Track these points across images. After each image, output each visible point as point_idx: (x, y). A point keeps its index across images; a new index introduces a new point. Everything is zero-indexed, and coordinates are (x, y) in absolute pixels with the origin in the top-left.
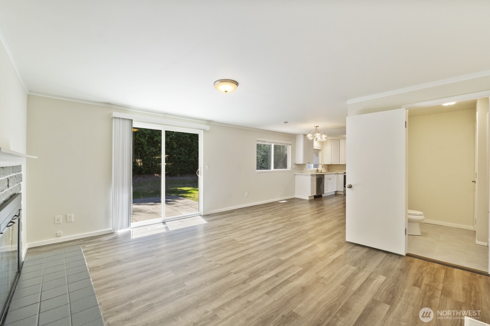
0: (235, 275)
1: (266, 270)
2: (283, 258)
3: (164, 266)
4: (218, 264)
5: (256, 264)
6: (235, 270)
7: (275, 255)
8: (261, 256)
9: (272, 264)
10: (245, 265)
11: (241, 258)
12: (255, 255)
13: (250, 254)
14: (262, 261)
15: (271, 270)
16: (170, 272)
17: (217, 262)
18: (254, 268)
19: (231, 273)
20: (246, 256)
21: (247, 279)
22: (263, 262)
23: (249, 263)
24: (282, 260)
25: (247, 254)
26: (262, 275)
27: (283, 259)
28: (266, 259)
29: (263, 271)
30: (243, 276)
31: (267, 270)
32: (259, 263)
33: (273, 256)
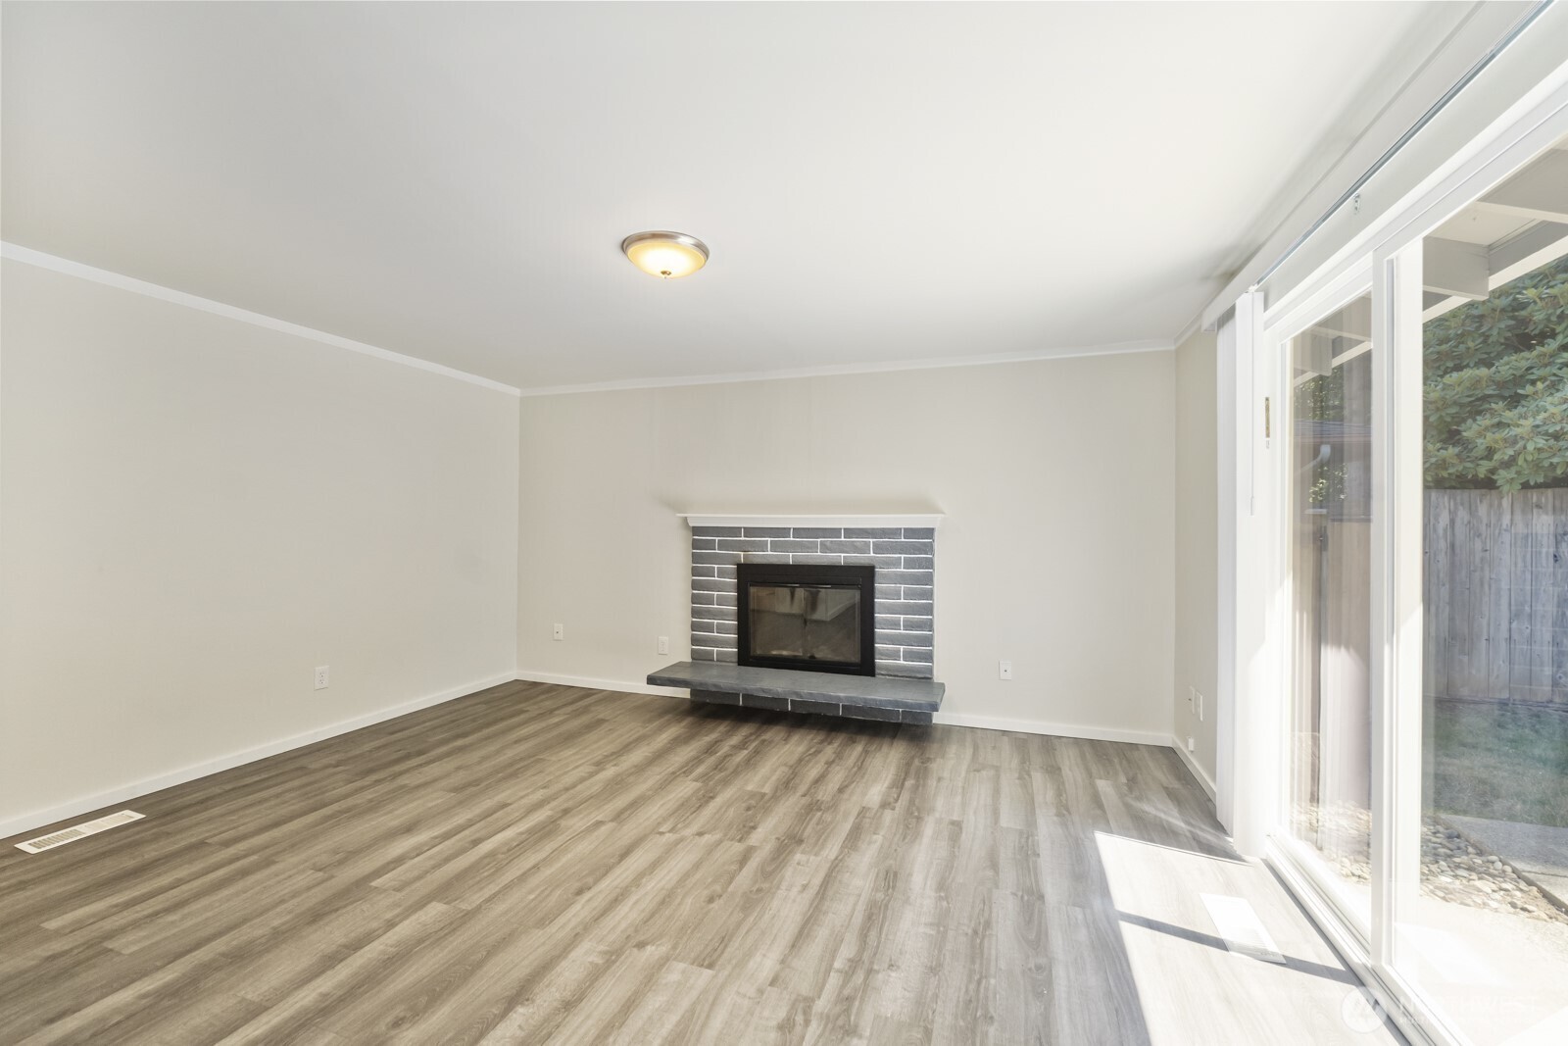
0: (599, 818)
1: (509, 850)
2: (435, 910)
3: (804, 795)
4: (669, 832)
5: (544, 859)
6: (604, 829)
7: (468, 916)
8: (532, 897)
9: (486, 874)
10: (583, 847)
11: (608, 869)
12: (558, 892)
13: (580, 892)
14: (523, 878)
15: (492, 854)
16: (767, 789)
17: (676, 836)
18: (548, 847)
19: (612, 821)
20: (590, 880)
21: (560, 818)
22: (519, 873)
23: (569, 856)
24: (439, 901)
25: (590, 888)
26: (522, 833)
27: (434, 903)
28: (508, 887)
29: (518, 845)
30: (576, 823)
31: (505, 849)
32: (534, 867)
33: (479, 908)
